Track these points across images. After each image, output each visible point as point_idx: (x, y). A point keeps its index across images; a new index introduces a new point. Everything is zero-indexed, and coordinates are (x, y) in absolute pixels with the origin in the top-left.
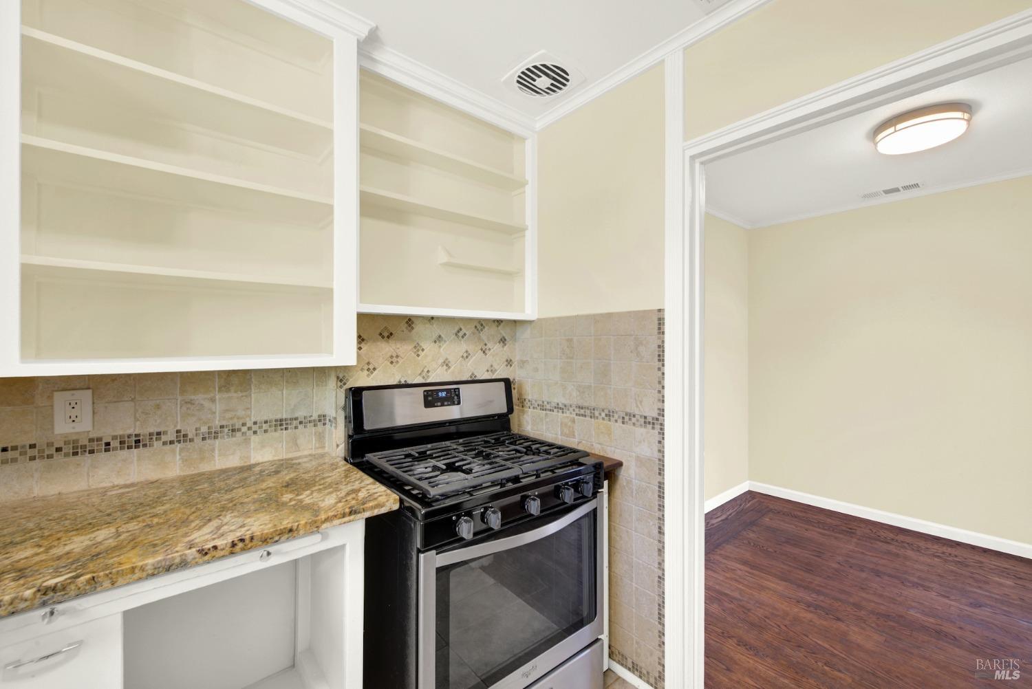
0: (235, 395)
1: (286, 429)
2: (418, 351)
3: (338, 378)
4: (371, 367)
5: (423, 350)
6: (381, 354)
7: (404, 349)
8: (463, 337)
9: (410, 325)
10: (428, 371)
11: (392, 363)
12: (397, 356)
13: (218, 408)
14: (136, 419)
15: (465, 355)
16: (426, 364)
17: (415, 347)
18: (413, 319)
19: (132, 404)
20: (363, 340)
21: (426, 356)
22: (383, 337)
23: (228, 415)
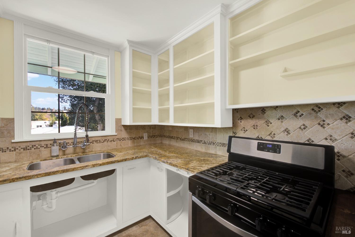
0: (213, 134)
1: (225, 147)
2: (268, 123)
3: (233, 132)
4: (245, 129)
5: (271, 123)
6: (249, 124)
7: (261, 123)
8: (300, 116)
9: (263, 112)
10: (274, 134)
11: (254, 128)
12: (257, 126)
13: (211, 137)
14: (198, 137)
15: (302, 127)
16: (273, 130)
17: (266, 122)
18: (265, 109)
19: (198, 133)
20: (242, 119)
21: (273, 126)
22: (250, 117)
23: (212, 139)
